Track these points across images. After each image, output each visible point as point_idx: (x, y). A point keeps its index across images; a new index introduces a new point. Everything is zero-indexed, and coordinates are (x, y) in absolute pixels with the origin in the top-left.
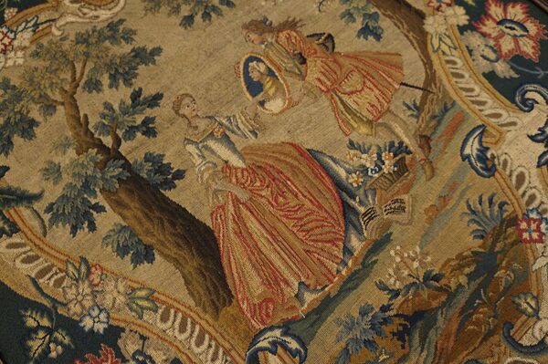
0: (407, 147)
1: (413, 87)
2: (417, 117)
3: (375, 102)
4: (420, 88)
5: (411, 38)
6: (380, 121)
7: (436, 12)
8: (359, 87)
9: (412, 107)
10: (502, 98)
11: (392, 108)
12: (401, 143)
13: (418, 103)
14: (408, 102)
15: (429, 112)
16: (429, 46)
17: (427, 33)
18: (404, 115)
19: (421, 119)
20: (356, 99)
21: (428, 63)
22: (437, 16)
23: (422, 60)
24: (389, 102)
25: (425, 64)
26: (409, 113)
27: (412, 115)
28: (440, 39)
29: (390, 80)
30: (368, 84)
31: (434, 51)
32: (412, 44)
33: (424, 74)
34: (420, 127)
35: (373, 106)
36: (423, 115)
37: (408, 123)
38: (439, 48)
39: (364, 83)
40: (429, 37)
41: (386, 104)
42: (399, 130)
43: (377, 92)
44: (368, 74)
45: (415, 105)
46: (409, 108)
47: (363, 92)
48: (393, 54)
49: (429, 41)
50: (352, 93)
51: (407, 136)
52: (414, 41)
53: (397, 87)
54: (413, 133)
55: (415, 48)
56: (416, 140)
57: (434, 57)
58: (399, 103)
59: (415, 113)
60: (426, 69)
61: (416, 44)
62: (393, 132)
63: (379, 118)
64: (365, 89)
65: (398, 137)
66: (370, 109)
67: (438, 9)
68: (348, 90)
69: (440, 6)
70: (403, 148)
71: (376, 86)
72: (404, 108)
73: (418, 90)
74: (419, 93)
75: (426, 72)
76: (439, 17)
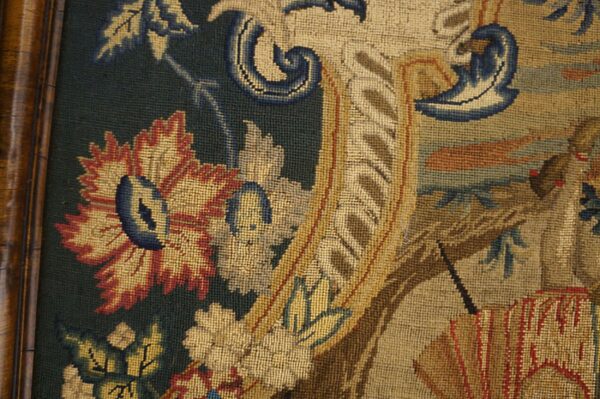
0: (583, 201)
1: (461, 288)
2: (513, 231)
3: (551, 322)
4: (453, 273)
5: (357, 378)
6: (578, 284)
7: (247, 384)
8: (547, 374)
9: (502, 256)
10: (327, 116)
11: (536, 286)
12: (584, 216)
13: (485, 252)
14: (501, 268)
15: (485, 219)
16: (343, 332)
17: (316, 359)
18: (529, 256)
19: (511, 223)
20: (574, 357)
21: (385, 302)
22: (256, 373)
23: (388, 318)
24: (529, 300)
25: (393, 307)
26: (518, 250)
27: (518, 242)
28: (307, 325)
29: (485, 338)
30: (525, 367)
31: (348, 313)
32: (369, 365)
33: (416, 291)
34: (526, 211)
35: (561, 320)
36: (500, 225)
37: (538, 237)
38: (330, 312)
39: (531, 373)
40: (321, 349)
41: (538, 302)
42: (565, 240)
43: (528, 338)
44: (507, 382)
45: (495, 254)
46: (509, 258)
47: (552, 358)
48: (426, 378)
49: (333, 341)
50: (569, 375)
51: (562, 217)
52: (360, 366)
53: (486, 314)
54: (548, 214)
55: (374, 351)
56: (556, 196)
57: (361, 304)
58: (516, 282)
59: (509, 240)
60: (401, 296)
61: (364, 358)
62: (579, 245)
63: (576, 290)
64: (540, 363)
65: (578, 230)
66: (570, 318)
67: (236, 384)
68: (571, 386)
69: (223, 386)
70: (590, 204)
71: (520, 349)
72: (516, 265)
73: (461, 274)
74: (465, 267)
75: (408, 290)
76: (255, 366)
